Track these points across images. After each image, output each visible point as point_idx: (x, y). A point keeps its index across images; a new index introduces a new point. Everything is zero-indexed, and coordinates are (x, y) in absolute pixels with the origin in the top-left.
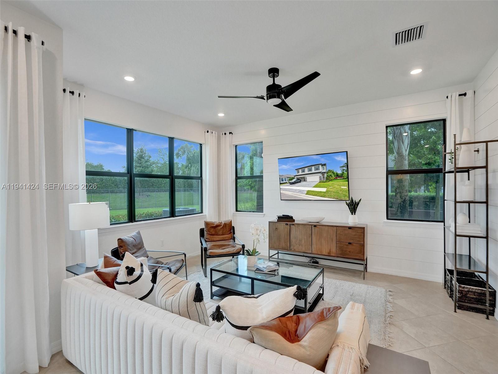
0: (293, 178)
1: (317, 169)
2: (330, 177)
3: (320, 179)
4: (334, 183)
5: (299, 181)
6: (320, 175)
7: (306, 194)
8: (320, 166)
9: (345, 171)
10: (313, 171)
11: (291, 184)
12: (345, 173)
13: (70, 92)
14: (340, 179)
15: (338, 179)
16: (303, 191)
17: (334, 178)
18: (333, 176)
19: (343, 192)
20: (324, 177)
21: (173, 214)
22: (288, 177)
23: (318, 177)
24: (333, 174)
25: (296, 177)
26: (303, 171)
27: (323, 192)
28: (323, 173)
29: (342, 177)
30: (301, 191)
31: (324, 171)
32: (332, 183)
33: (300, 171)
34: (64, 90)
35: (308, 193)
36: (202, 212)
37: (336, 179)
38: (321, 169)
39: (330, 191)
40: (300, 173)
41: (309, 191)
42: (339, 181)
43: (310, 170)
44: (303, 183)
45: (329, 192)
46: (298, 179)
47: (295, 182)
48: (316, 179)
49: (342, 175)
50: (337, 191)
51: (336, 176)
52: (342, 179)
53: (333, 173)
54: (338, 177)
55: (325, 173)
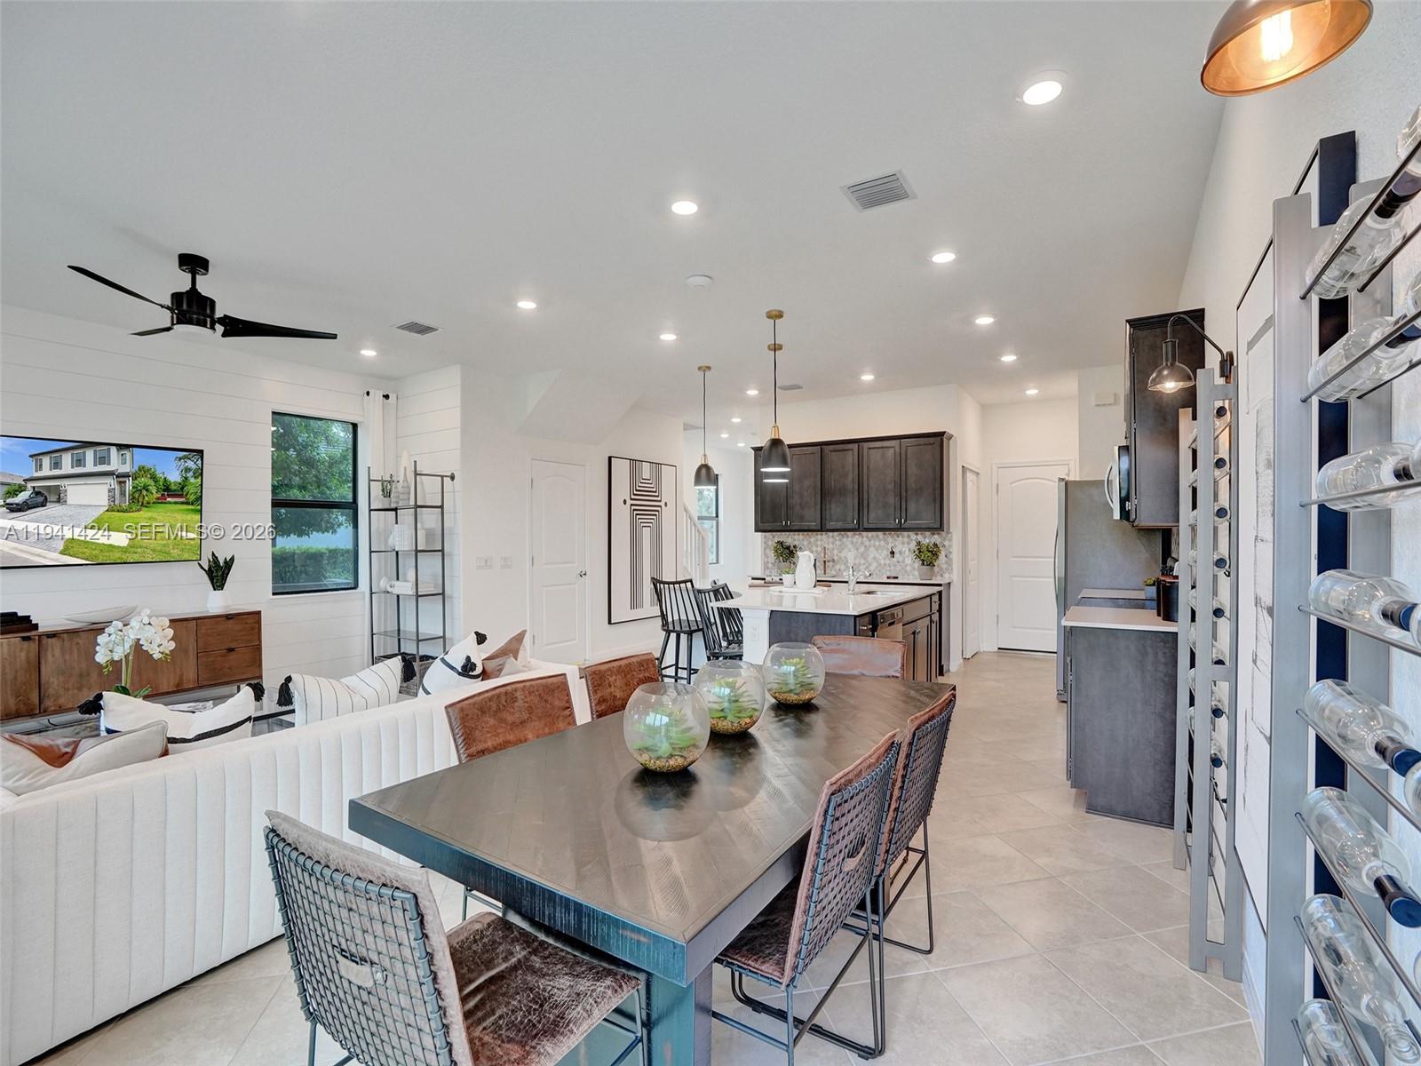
0: (21, 489)
1: (103, 460)
2: (144, 493)
3: (112, 498)
4: (155, 515)
5: (42, 499)
6: (112, 482)
7: (61, 553)
8: (114, 449)
9: (191, 473)
10: (90, 467)
11: (12, 511)
12: (192, 480)
14: (176, 503)
15: (170, 503)
17: (158, 499)
18: (154, 491)
19: (182, 550)
20: (123, 493)
23: (106, 488)
24: (153, 483)
25: (30, 485)
26: (57, 465)
27: (119, 547)
28: (121, 477)
29: (180, 496)
31: (126, 469)
32: (150, 514)
33: (45, 461)
37: (161, 500)
38: (116, 463)
39: (141, 547)
40: (46, 471)
41: (71, 540)
42: (172, 511)
43: (80, 462)
44: (54, 510)
45: (139, 550)
46: (38, 494)
47: (26, 501)
48: (90, 497)
49: (182, 488)
50: (164, 545)
51: (164, 490)
52: (182, 503)
53: (154, 478)
54: (169, 496)
55: (126, 475)
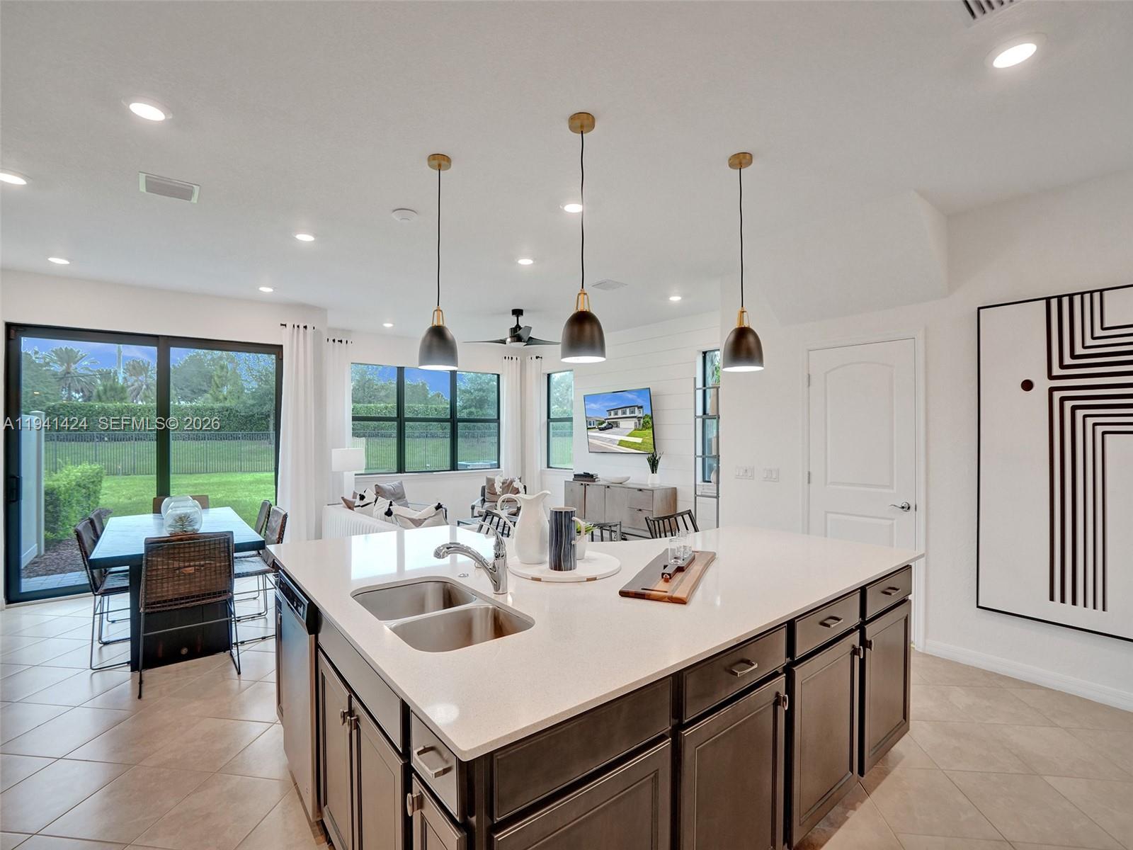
0: (604, 422)
1: (633, 412)
3: (636, 426)
5: (610, 426)
6: (636, 420)
7: (618, 445)
8: (636, 408)
10: (628, 415)
11: (600, 430)
13: (339, 341)
16: (615, 440)
20: (640, 424)
21: (454, 466)
22: (597, 421)
23: (633, 422)
25: (607, 421)
26: (616, 414)
27: (638, 443)
28: (639, 418)
30: (612, 441)
31: (641, 415)
33: (612, 413)
34: (334, 341)
35: (621, 443)
36: (499, 467)
38: (637, 413)
40: (612, 416)
41: (621, 441)
43: (624, 413)
44: (615, 430)
46: (610, 424)
47: (605, 427)
48: (628, 425)
55: (641, 418)
